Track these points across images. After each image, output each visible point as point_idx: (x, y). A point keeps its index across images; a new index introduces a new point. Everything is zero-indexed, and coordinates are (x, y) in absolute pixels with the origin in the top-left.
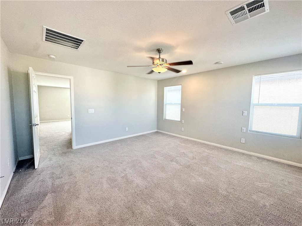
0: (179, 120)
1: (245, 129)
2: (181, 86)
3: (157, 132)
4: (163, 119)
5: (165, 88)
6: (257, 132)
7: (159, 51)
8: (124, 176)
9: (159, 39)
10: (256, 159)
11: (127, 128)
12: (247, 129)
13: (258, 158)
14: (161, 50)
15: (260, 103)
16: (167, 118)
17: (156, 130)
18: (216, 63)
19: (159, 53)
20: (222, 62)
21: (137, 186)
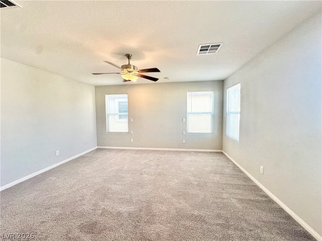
0: (127, 131)
1: (184, 132)
2: (126, 95)
3: (98, 149)
4: (106, 132)
5: (106, 96)
6: (192, 133)
7: (129, 56)
8: (102, 212)
9: (132, 44)
10: (194, 153)
11: (58, 151)
12: (186, 132)
13: (195, 152)
14: (131, 56)
15: (192, 112)
16: (111, 131)
17: (97, 147)
18: (165, 78)
19: (129, 59)
20: (170, 78)
21: (130, 214)
